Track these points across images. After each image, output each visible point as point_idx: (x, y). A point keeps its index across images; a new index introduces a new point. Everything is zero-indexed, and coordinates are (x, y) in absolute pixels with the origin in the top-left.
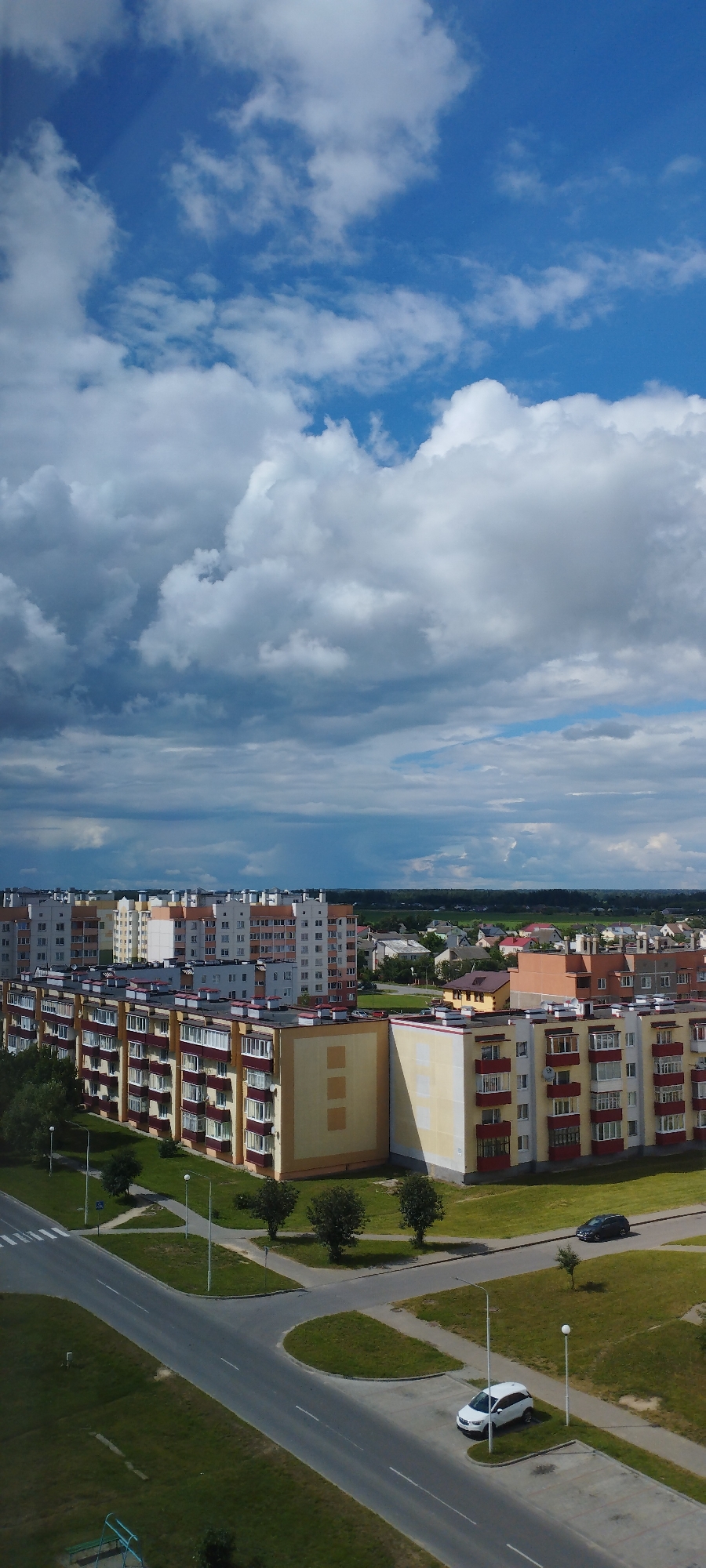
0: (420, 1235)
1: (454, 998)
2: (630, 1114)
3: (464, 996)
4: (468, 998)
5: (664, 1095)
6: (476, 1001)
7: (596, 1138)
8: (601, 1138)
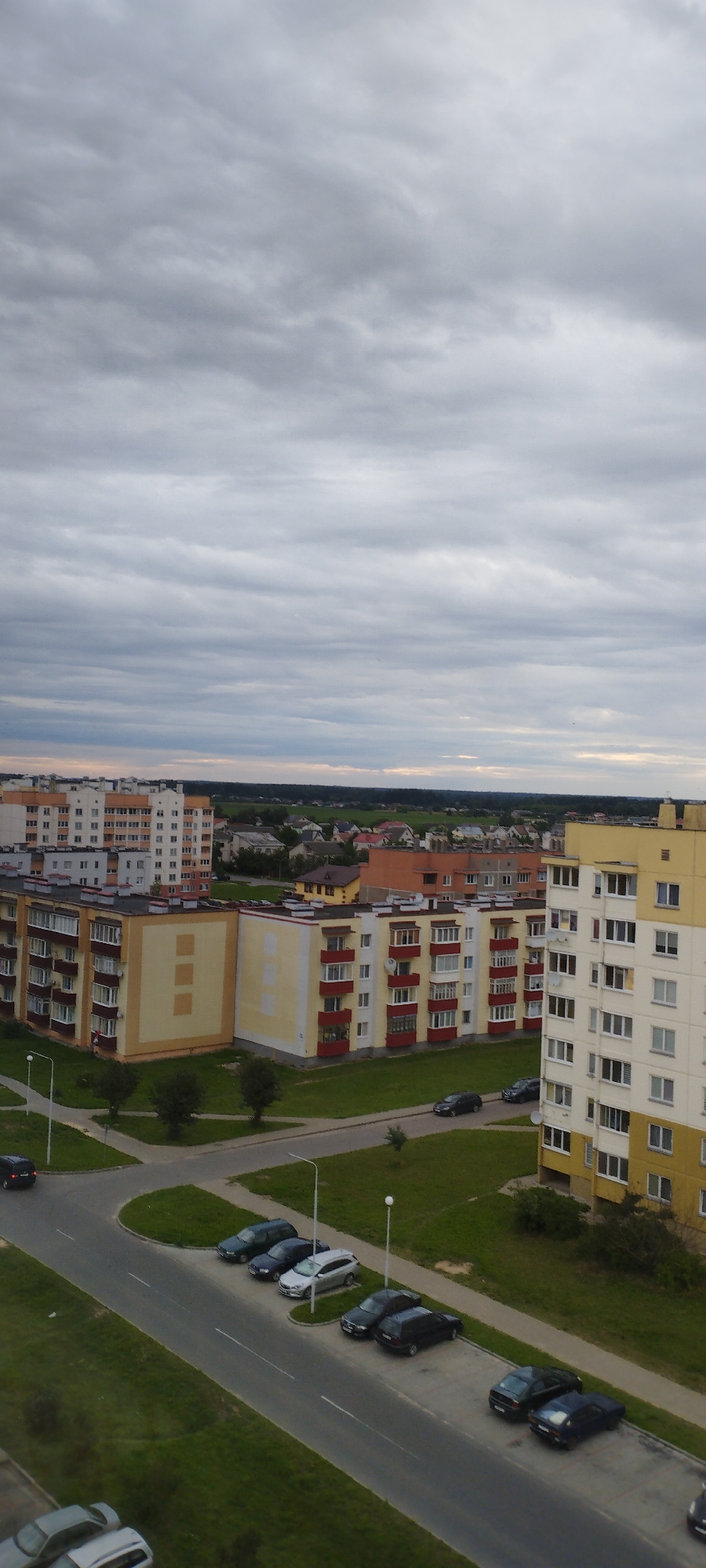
0: (258, 1115)
1: (306, 891)
2: (465, 1003)
3: (315, 889)
4: (319, 892)
5: (497, 986)
6: (327, 894)
7: (431, 1026)
8: (436, 1025)
